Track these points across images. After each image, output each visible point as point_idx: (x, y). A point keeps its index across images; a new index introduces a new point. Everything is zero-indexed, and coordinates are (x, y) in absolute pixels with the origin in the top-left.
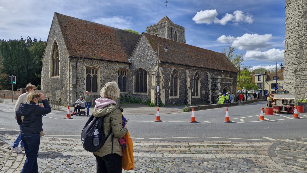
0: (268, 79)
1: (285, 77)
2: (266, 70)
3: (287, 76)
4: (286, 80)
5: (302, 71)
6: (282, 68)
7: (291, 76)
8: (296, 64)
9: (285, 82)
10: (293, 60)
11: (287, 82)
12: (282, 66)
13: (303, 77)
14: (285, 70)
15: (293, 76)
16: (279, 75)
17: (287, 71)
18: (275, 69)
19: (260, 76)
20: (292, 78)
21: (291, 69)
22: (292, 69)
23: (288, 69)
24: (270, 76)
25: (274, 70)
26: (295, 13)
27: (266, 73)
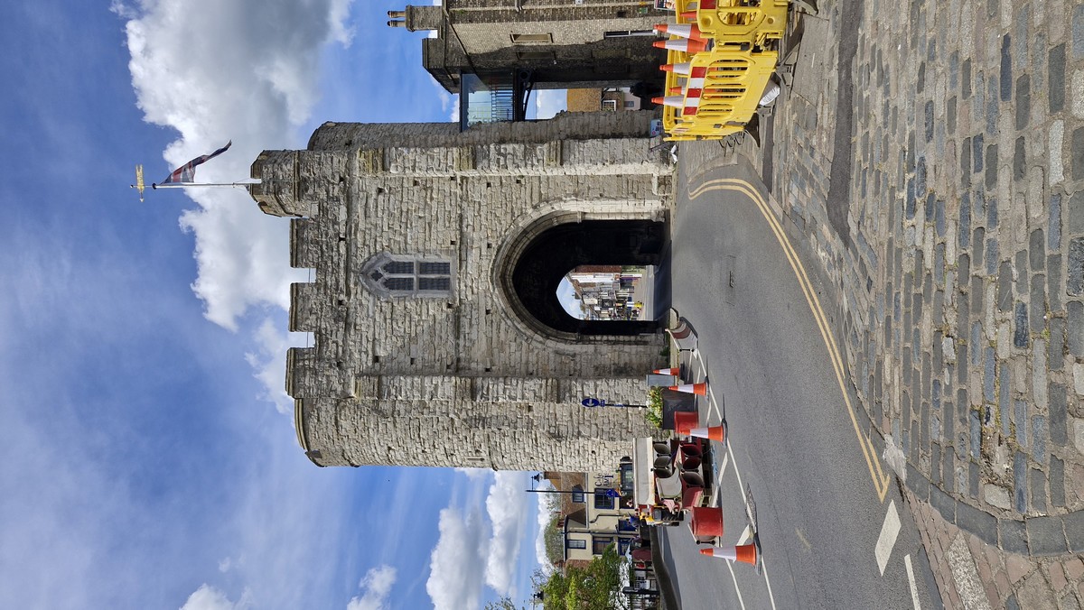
0: (580, 517)
1: (573, 468)
2: (553, 522)
3: (573, 462)
4: (586, 465)
5: (556, 419)
6: (546, 475)
7: (572, 450)
8: (534, 436)
9: (591, 468)
10: (522, 446)
11: (591, 463)
12: (542, 475)
13: (575, 418)
14: (552, 468)
15: (572, 446)
16: (569, 484)
17: (555, 463)
18: (548, 496)
19: (571, 544)
20: (577, 447)
21: (549, 451)
22: (548, 448)
23: (550, 459)
24: (570, 513)
25: (552, 498)
26: (375, 438)
27: (560, 525)
